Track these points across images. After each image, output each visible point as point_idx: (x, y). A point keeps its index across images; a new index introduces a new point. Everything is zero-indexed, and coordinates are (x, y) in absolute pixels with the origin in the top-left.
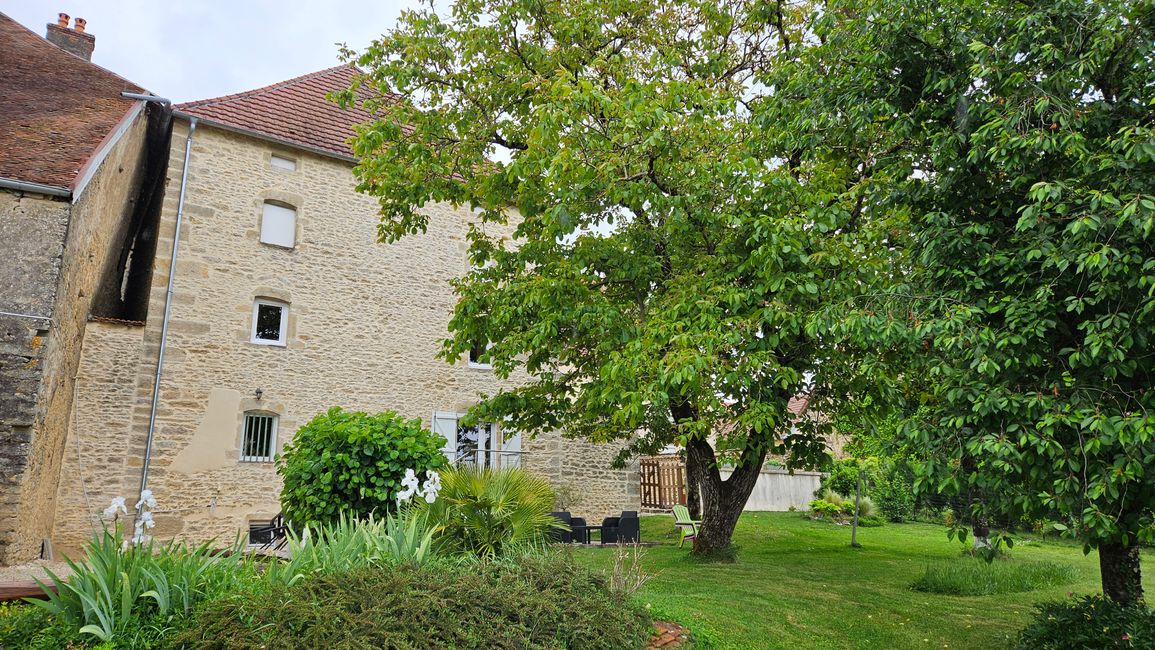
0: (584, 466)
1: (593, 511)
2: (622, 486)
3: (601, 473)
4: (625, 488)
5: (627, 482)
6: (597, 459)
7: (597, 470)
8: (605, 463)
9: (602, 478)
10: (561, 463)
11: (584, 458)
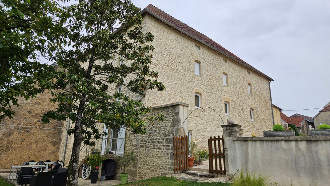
0: (149, 142)
1: (151, 169)
2: (167, 154)
3: (157, 146)
4: (169, 156)
5: (170, 151)
6: (156, 137)
7: (155, 144)
8: (159, 139)
9: (157, 149)
10: (140, 141)
11: (149, 137)
